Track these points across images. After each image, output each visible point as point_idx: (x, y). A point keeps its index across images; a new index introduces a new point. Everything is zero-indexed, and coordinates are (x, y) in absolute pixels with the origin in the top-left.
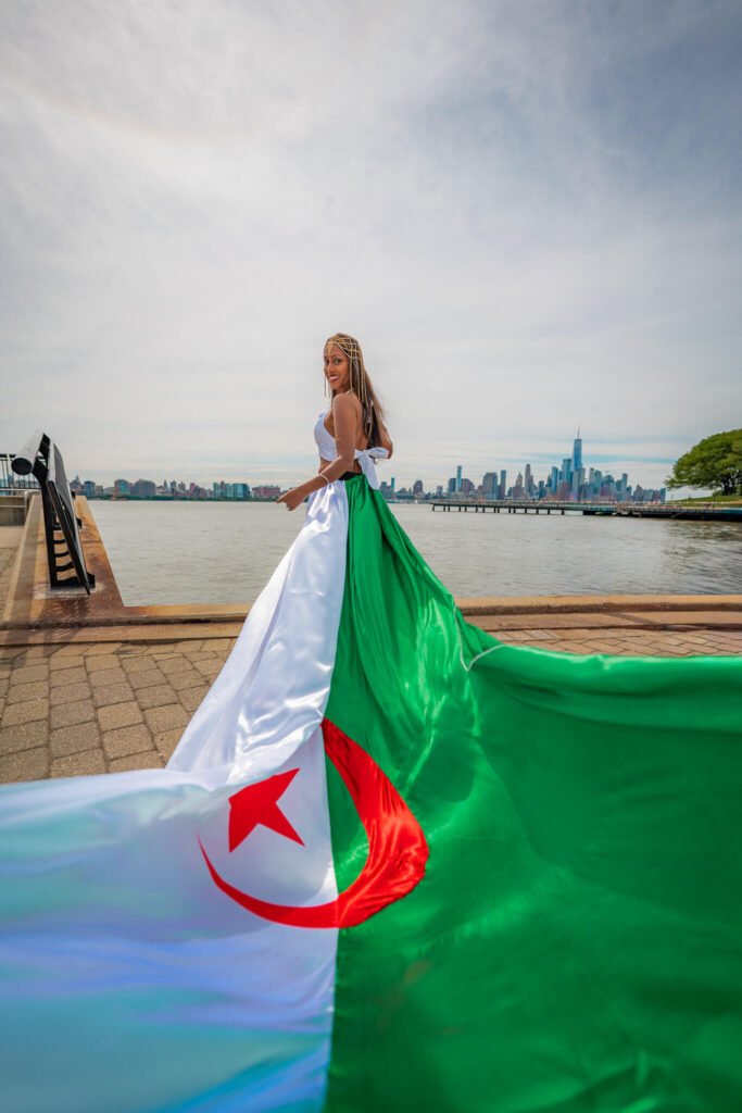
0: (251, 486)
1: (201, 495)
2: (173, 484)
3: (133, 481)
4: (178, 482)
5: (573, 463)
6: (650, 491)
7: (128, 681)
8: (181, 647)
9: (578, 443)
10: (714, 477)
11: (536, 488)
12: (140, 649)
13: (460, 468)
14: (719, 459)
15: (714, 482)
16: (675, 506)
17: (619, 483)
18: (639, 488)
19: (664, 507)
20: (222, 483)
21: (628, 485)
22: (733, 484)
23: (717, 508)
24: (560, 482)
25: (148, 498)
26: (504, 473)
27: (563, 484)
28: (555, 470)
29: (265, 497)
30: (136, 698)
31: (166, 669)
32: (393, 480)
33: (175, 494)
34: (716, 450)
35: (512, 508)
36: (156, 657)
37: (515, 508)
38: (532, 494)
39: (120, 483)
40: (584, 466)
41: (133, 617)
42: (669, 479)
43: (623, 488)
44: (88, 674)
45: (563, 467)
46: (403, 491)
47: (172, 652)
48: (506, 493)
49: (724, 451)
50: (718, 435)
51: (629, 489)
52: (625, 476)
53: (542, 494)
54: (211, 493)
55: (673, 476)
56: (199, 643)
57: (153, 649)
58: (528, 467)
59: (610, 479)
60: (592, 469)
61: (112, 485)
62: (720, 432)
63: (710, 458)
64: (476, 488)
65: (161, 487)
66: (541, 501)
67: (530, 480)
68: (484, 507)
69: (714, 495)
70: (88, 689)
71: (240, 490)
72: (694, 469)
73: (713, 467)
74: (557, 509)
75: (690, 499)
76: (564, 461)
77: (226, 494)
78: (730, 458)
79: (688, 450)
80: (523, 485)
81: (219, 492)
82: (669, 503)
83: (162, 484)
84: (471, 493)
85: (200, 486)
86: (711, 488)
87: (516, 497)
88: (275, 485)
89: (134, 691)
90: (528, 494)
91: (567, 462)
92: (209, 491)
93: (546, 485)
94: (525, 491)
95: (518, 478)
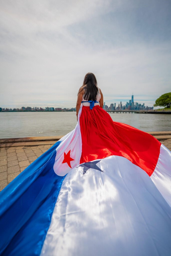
0: (55, 108)
1: (43, 110)
2: (36, 108)
3: (26, 107)
4: (37, 107)
5: (131, 101)
6: (150, 107)
7: (26, 155)
8: (39, 147)
9: (133, 97)
10: (165, 104)
11: (123, 107)
12: (29, 148)
14: (166, 99)
15: (165, 105)
16: (156, 111)
17: (142, 106)
18: (147, 107)
19: (153, 111)
20: (48, 107)
21: (145, 106)
22: (169, 105)
23: (166, 111)
24: (128, 106)
25: (30, 111)
26: (115, 104)
27: (129, 106)
28: (127, 103)
29: (58, 110)
30: (28, 159)
31: (35, 152)
33: (36, 110)
34: (165, 97)
35: (117, 112)
36: (33, 149)
37: (118, 112)
38: (122, 108)
39: (23, 108)
40: (134, 102)
41: (27, 140)
42: (154, 104)
43: (143, 107)
44: (16, 154)
45: (129, 102)
47: (37, 148)
48: (116, 108)
49: (167, 98)
50: (166, 94)
51: (145, 107)
52: (144, 104)
53: (124, 108)
54: (45, 110)
55: (155, 104)
56: (43, 146)
57: (32, 148)
58: (121, 102)
59: (140, 105)
60: (136, 103)
61: (21, 108)
62: (166, 93)
63: (164, 99)
64: (109, 107)
65: (33, 109)
66: (124, 110)
67: (121, 105)
68: (111, 112)
69: (165, 108)
70: (16, 157)
71: (52, 109)
72: (160, 102)
73: (164, 101)
74: (128, 112)
75: (159, 109)
77: (48, 110)
78: (168, 99)
79: (159, 97)
81: (47, 109)
82: (154, 110)
83: (33, 108)
84: (107, 109)
85: (42, 108)
86: (164, 106)
87: (118, 109)
88: (60, 108)
89: (28, 157)
90: (121, 109)
91: (130, 101)
92: (45, 109)
93: (126, 107)
94: (120, 108)
95: (119, 105)
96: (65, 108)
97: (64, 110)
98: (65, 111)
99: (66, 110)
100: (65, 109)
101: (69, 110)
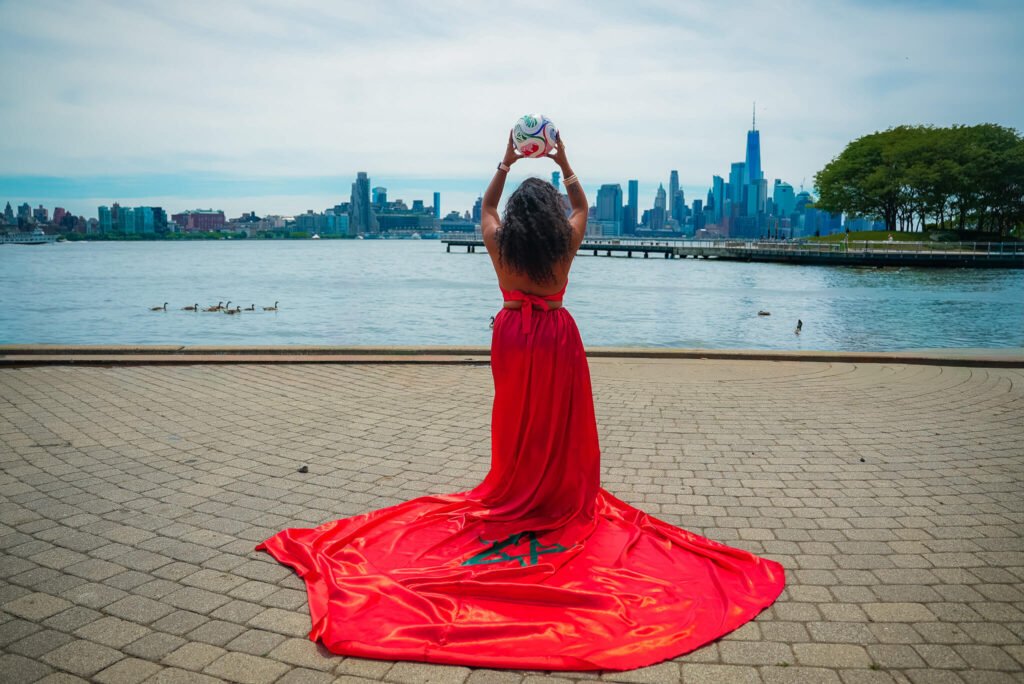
0: (169, 214)
1: (75, 229)
2: (24, 209)
11: (689, 212)
20: (116, 206)
24: (727, 203)
26: (633, 185)
27: (733, 206)
28: (718, 180)
29: (196, 232)
32: (436, 196)
38: (681, 221)
40: (765, 177)
45: (731, 175)
46: (454, 216)
48: (639, 221)
53: (695, 220)
54: (93, 226)
58: (674, 174)
60: (778, 182)
67: (678, 198)
71: (149, 219)
76: (734, 166)
77: (118, 226)
80: (668, 208)
81: (109, 222)
85: (74, 213)
88: (215, 210)
90: (677, 222)
91: (737, 168)
92: (97, 218)
93: (705, 207)
94: (670, 218)
95: (659, 193)
96: (249, 212)
97: (239, 231)
98: (248, 232)
99: (260, 226)
100: (250, 218)
101: (281, 224)
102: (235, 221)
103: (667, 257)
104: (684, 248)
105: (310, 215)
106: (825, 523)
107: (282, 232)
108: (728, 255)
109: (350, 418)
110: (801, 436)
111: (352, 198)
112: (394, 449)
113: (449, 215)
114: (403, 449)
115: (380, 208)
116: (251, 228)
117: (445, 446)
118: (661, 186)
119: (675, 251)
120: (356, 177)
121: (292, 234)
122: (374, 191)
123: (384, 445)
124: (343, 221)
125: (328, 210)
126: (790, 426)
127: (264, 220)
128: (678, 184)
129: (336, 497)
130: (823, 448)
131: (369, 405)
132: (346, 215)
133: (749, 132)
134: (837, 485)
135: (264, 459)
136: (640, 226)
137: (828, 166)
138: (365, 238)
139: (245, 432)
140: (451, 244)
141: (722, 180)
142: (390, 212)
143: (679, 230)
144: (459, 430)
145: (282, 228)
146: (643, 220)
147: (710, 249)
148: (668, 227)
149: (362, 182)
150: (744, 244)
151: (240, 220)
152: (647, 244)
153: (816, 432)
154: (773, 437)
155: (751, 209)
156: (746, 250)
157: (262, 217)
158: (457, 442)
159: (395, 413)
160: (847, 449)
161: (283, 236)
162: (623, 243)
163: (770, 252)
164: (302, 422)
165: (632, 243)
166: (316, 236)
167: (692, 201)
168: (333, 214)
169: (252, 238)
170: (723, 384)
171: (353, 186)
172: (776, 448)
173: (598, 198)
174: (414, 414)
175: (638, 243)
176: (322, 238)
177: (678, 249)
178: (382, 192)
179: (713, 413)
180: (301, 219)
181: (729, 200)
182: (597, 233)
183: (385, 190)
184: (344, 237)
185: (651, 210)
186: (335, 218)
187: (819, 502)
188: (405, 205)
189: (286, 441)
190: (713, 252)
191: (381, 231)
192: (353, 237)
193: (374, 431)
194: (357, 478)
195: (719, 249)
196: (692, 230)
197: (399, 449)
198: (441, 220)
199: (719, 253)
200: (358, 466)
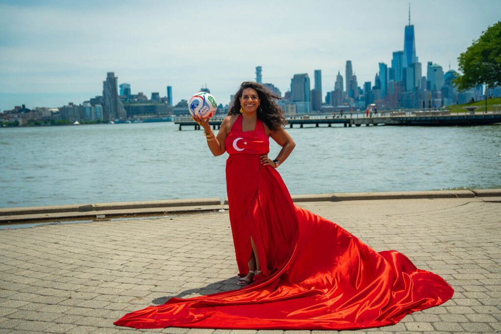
5: (405, 57)
11: (361, 92)
13: (259, 70)
24: (390, 83)
26: (318, 74)
28: (383, 66)
32: (169, 89)
40: (419, 61)
45: (393, 61)
46: (183, 104)
48: (324, 101)
58: (349, 64)
60: (430, 64)
64: (283, 95)
67: (352, 80)
76: (395, 54)
80: (345, 89)
90: (352, 99)
91: (397, 55)
93: (374, 88)
94: (347, 97)
95: (337, 79)
96: (20, 105)
97: (13, 121)
98: (20, 121)
99: (30, 116)
100: (22, 110)
102: (8, 112)
103: (345, 126)
104: (358, 119)
105: (71, 106)
106: (474, 318)
107: (49, 120)
108: (392, 122)
109: (109, 256)
110: (452, 253)
111: (104, 92)
112: (144, 276)
113: (180, 103)
114: (152, 276)
115: (126, 99)
116: (22, 117)
117: (182, 272)
118: (339, 73)
119: (352, 121)
120: (106, 76)
121: (56, 121)
122: (121, 86)
123: (136, 274)
124: (98, 111)
125: (85, 102)
126: (443, 246)
127: (33, 111)
128: (351, 71)
129: (100, 315)
130: (469, 261)
131: (125, 246)
132: (100, 106)
133: (406, 27)
134: (482, 289)
135: (42, 291)
136: (324, 104)
137: (470, 49)
138: (116, 123)
139: (25, 273)
140: (182, 124)
141: (386, 66)
142: (135, 102)
143: (354, 105)
144: (192, 260)
145: (49, 117)
146: (326, 100)
147: (378, 119)
148: (346, 103)
149: (111, 80)
150: (404, 114)
151: (13, 112)
152: (330, 117)
153: (464, 250)
154: (430, 255)
155: (410, 86)
156: (407, 118)
157: (31, 109)
158: (191, 269)
159: (144, 250)
160: (489, 261)
161: (49, 124)
162: (312, 118)
163: (426, 118)
164: (72, 262)
165: (319, 118)
166: (77, 123)
167: (364, 83)
168: (89, 105)
169: (24, 126)
170: (389, 218)
171: (104, 83)
172: (432, 263)
173: (291, 85)
174: (159, 250)
175: (323, 117)
176: (81, 123)
177: (354, 120)
178: (126, 87)
179: (382, 239)
180: (63, 110)
181: (392, 81)
182: (292, 111)
183: (129, 85)
184: (98, 122)
185: (332, 92)
186: (90, 108)
187: (468, 302)
188: (145, 97)
189: (59, 277)
190: (381, 121)
191: (128, 117)
192: (106, 122)
193: (128, 265)
194: (116, 300)
195: (385, 118)
196: (364, 106)
197: (148, 276)
198: (173, 107)
199: (385, 121)
200: (116, 292)
